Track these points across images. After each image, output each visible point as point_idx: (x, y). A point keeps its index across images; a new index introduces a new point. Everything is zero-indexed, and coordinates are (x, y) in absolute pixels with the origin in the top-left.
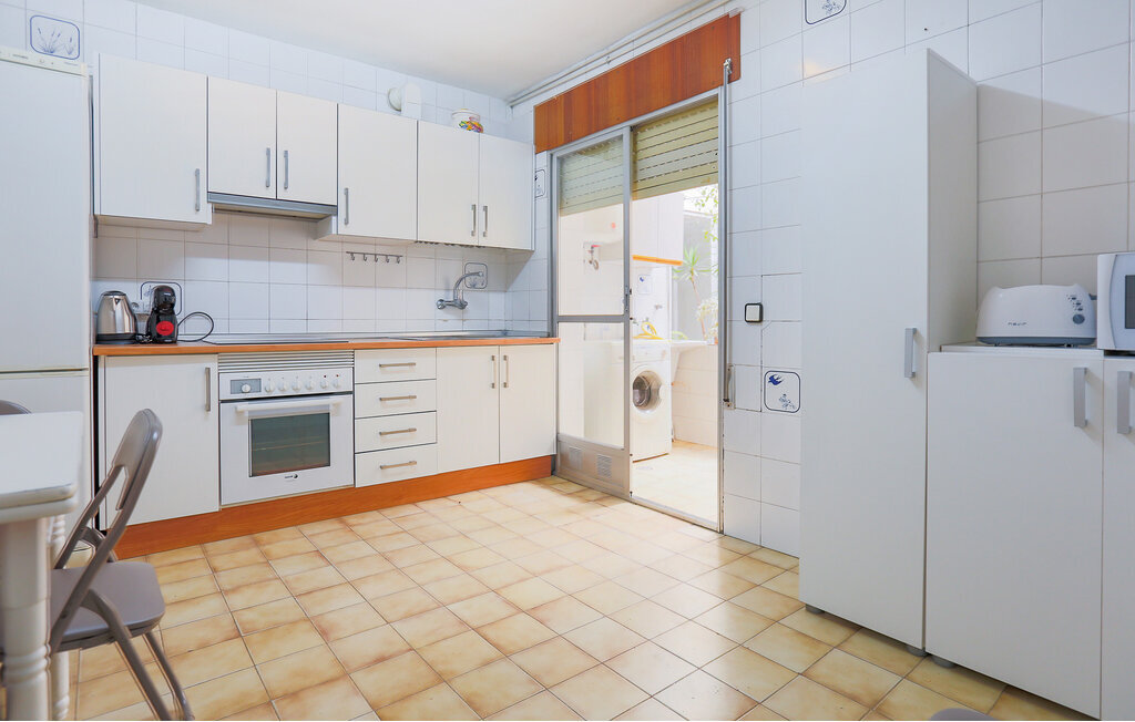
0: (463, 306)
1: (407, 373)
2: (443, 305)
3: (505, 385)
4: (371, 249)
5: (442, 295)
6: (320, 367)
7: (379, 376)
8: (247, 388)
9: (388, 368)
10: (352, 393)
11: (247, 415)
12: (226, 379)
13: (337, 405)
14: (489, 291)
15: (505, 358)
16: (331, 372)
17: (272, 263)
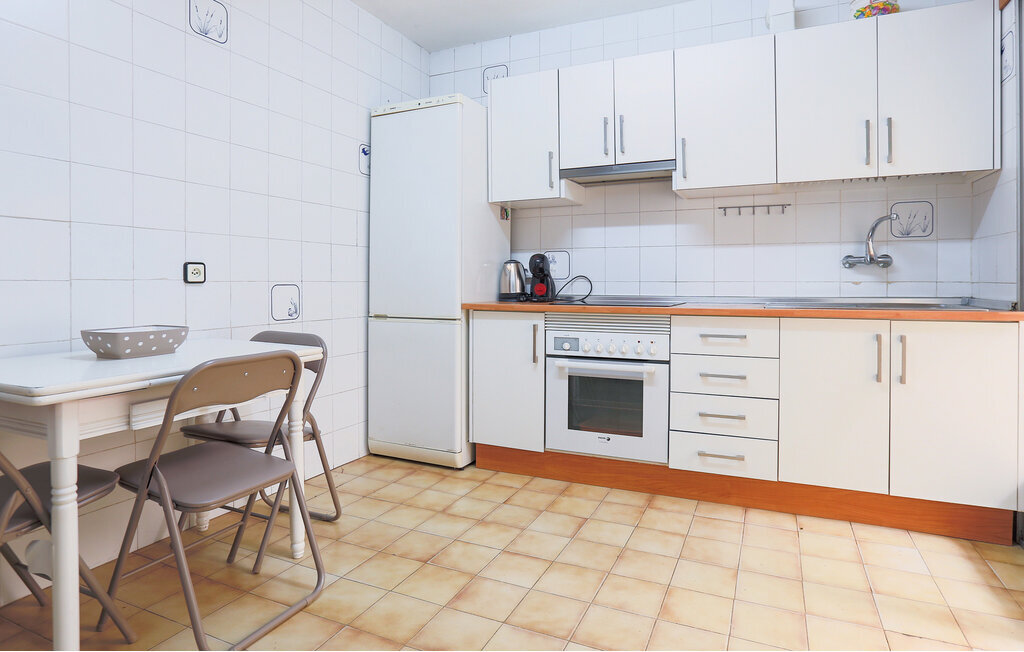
0: (886, 262)
1: (734, 348)
2: (851, 262)
3: (902, 380)
4: (749, 201)
5: (851, 249)
6: (635, 332)
7: (698, 346)
8: (567, 346)
9: (710, 339)
10: (668, 362)
11: (567, 370)
12: (551, 335)
13: (651, 374)
14: (937, 240)
15: (902, 339)
16: (646, 338)
17: (642, 227)
